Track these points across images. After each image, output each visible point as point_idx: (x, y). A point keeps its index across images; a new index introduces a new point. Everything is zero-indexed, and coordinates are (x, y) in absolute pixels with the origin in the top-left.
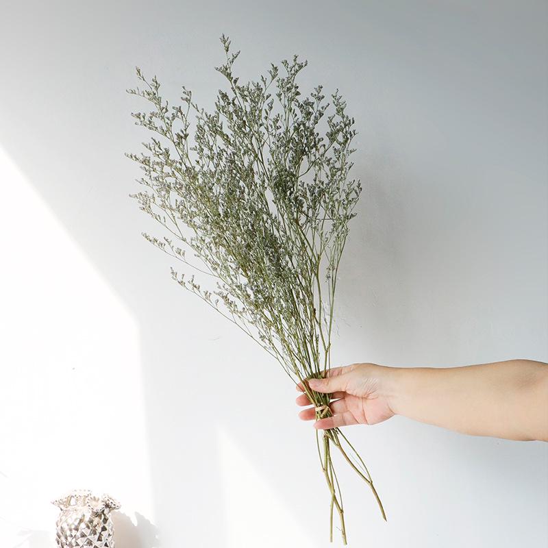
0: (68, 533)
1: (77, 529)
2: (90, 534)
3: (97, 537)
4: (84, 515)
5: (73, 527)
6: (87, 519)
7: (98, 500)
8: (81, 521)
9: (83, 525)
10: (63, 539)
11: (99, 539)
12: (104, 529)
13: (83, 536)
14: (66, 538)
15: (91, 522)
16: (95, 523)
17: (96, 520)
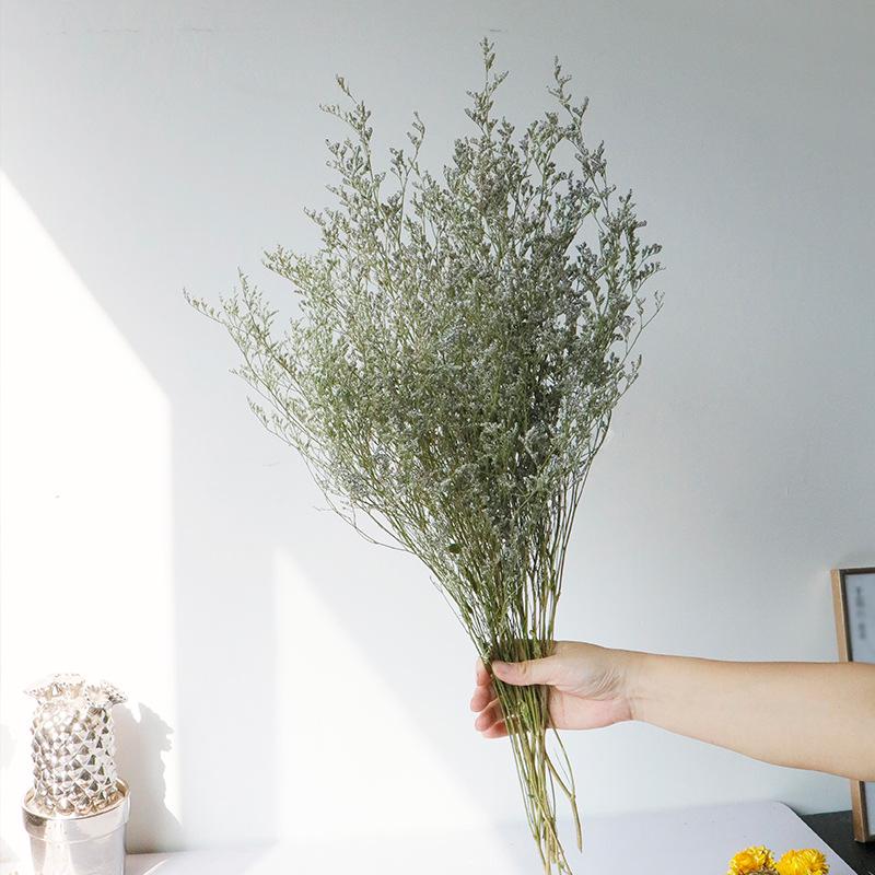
0: (54, 737)
1: (68, 731)
2: (88, 739)
3: (96, 741)
4: (78, 712)
5: (63, 729)
6: (83, 717)
7: (98, 690)
8: (75, 720)
9: (77, 727)
10: (46, 745)
11: (99, 745)
12: (105, 731)
13: (77, 741)
14: (51, 744)
15: (89, 721)
16: (94, 723)
17: (96, 719)
